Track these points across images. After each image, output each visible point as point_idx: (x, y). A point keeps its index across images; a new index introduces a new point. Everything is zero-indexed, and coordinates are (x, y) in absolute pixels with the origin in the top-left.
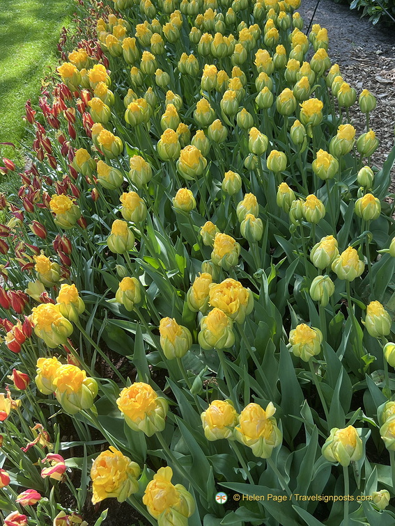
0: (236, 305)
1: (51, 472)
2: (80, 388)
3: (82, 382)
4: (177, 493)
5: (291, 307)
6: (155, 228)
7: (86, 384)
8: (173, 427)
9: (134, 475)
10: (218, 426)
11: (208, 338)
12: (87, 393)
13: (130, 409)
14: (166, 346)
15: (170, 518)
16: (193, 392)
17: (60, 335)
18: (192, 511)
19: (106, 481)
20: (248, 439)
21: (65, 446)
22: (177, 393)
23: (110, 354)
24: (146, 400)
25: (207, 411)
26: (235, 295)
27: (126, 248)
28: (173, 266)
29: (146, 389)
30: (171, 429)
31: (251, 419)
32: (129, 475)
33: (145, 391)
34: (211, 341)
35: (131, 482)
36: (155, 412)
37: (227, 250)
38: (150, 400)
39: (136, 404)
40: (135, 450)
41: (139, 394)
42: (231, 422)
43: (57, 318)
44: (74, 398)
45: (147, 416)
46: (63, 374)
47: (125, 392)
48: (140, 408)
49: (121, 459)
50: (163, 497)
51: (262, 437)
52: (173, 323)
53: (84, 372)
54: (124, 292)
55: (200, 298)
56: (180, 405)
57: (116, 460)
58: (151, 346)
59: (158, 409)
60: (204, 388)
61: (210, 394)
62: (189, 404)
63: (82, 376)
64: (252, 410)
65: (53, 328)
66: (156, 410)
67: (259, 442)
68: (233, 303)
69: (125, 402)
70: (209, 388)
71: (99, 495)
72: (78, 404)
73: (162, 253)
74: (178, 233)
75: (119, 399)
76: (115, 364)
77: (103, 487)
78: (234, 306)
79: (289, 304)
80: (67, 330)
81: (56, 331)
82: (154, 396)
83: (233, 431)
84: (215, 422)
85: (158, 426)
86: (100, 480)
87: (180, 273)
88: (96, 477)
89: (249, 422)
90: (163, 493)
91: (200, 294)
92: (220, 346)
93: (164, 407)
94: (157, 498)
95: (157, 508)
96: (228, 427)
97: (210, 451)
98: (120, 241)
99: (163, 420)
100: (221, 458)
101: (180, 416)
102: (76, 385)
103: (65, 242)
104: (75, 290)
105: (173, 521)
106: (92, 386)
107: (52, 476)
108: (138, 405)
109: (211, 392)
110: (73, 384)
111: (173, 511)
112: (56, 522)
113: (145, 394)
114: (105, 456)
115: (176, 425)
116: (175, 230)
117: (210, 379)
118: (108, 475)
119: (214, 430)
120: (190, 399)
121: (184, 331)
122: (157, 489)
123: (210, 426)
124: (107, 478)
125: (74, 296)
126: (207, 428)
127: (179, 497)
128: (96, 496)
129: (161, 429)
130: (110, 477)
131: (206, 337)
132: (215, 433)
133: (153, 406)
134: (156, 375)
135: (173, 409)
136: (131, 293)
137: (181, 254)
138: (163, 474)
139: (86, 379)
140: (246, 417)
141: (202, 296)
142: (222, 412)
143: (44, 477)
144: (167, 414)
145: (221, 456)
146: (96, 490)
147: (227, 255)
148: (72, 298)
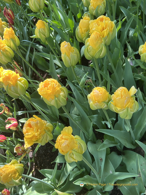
0: (107, 31)
1: (10, 127)
2: (17, 83)
3: (17, 80)
4: (75, 142)
5: (128, 44)
6: (57, 6)
7: (20, 81)
8: (71, 103)
9: (49, 131)
10: (99, 102)
11: (90, 51)
12: (21, 86)
13: (45, 93)
14: (65, 59)
15: (72, 155)
16: (81, 86)
17: (7, 56)
18: (85, 150)
19: (32, 135)
20: (119, 109)
21: (20, 113)
22: (72, 87)
23: (40, 72)
24: (54, 88)
25: (92, 93)
26: (106, 26)
27: (40, 8)
28: (67, 26)
29: (54, 82)
30: (70, 104)
31: (122, 96)
32: (46, 131)
33: (54, 83)
34: (91, 53)
35: (47, 135)
36: (60, 95)
37: (98, 3)
38: (57, 88)
39: (49, 90)
40: (53, 114)
41: (50, 85)
42: (106, 99)
43: (3, 47)
44: (14, 89)
45: (55, 97)
46: (5, 75)
47: (41, 84)
48: (51, 93)
49: (40, 123)
50: (67, 145)
51: (128, 108)
52: (68, 44)
53: (18, 75)
54: (39, 30)
55: (83, 32)
56: (74, 93)
57: (37, 123)
58: (58, 66)
59: (62, 93)
60: (86, 85)
61: (88, 88)
62: (78, 92)
63: (17, 76)
64: (122, 91)
65: (2, 53)
66: (61, 94)
67: (125, 110)
68: (105, 30)
69: (42, 89)
70: (88, 84)
71: (29, 143)
72: (16, 92)
73: (61, 20)
74: (69, 9)
75: (39, 88)
76: (43, 76)
77: (31, 138)
78: (105, 32)
79: (127, 42)
80: (10, 54)
81: (4, 54)
82: (59, 86)
83: (107, 105)
84: (96, 99)
85: (63, 103)
86: (28, 135)
87: (71, 30)
88: (26, 133)
89: (120, 99)
90: (67, 142)
91: (83, 29)
92: (97, 57)
93: (65, 92)
94: (64, 145)
95: (64, 151)
96: (104, 102)
97: (89, 114)
98: (36, 2)
99: (65, 99)
100: (95, 117)
101: (74, 98)
102: (14, 81)
103: (10, 12)
104: (12, 31)
105: (74, 158)
106: (24, 82)
107: (11, 128)
108: (50, 91)
109: (89, 87)
110: (12, 81)
111: (74, 152)
112: (16, 150)
113: (53, 85)
114: (31, 121)
115: (72, 102)
116: (68, 8)
117: (88, 80)
118: (32, 132)
119: (96, 104)
120: (79, 89)
121: (75, 49)
122: (63, 140)
123: (93, 102)
124: (32, 134)
125: (12, 34)
126: (91, 103)
127: (77, 144)
128: (27, 144)
129: (65, 104)
130: (34, 133)
131: (89, 51)
132: (96, 106)
133: (59, 92)
134: (62, 81)
135: (71, 95)
136: (43, 30)
137: (71, 19)
138: (67, 131)
139: (20, 78)
140: (118, 96)
141: (85, 31)
142: (101, 94)
143: (7, 129)
144: (67, 97)
145: (95, 116)
146: (26, 141)
147: (98, 6)
148: (11, 36)
